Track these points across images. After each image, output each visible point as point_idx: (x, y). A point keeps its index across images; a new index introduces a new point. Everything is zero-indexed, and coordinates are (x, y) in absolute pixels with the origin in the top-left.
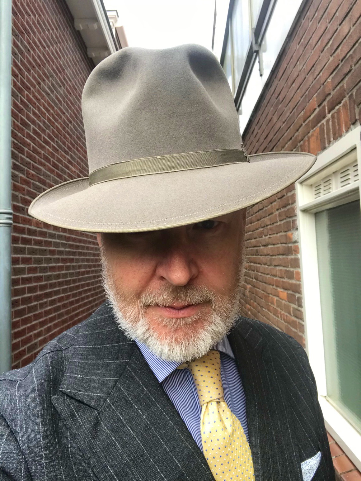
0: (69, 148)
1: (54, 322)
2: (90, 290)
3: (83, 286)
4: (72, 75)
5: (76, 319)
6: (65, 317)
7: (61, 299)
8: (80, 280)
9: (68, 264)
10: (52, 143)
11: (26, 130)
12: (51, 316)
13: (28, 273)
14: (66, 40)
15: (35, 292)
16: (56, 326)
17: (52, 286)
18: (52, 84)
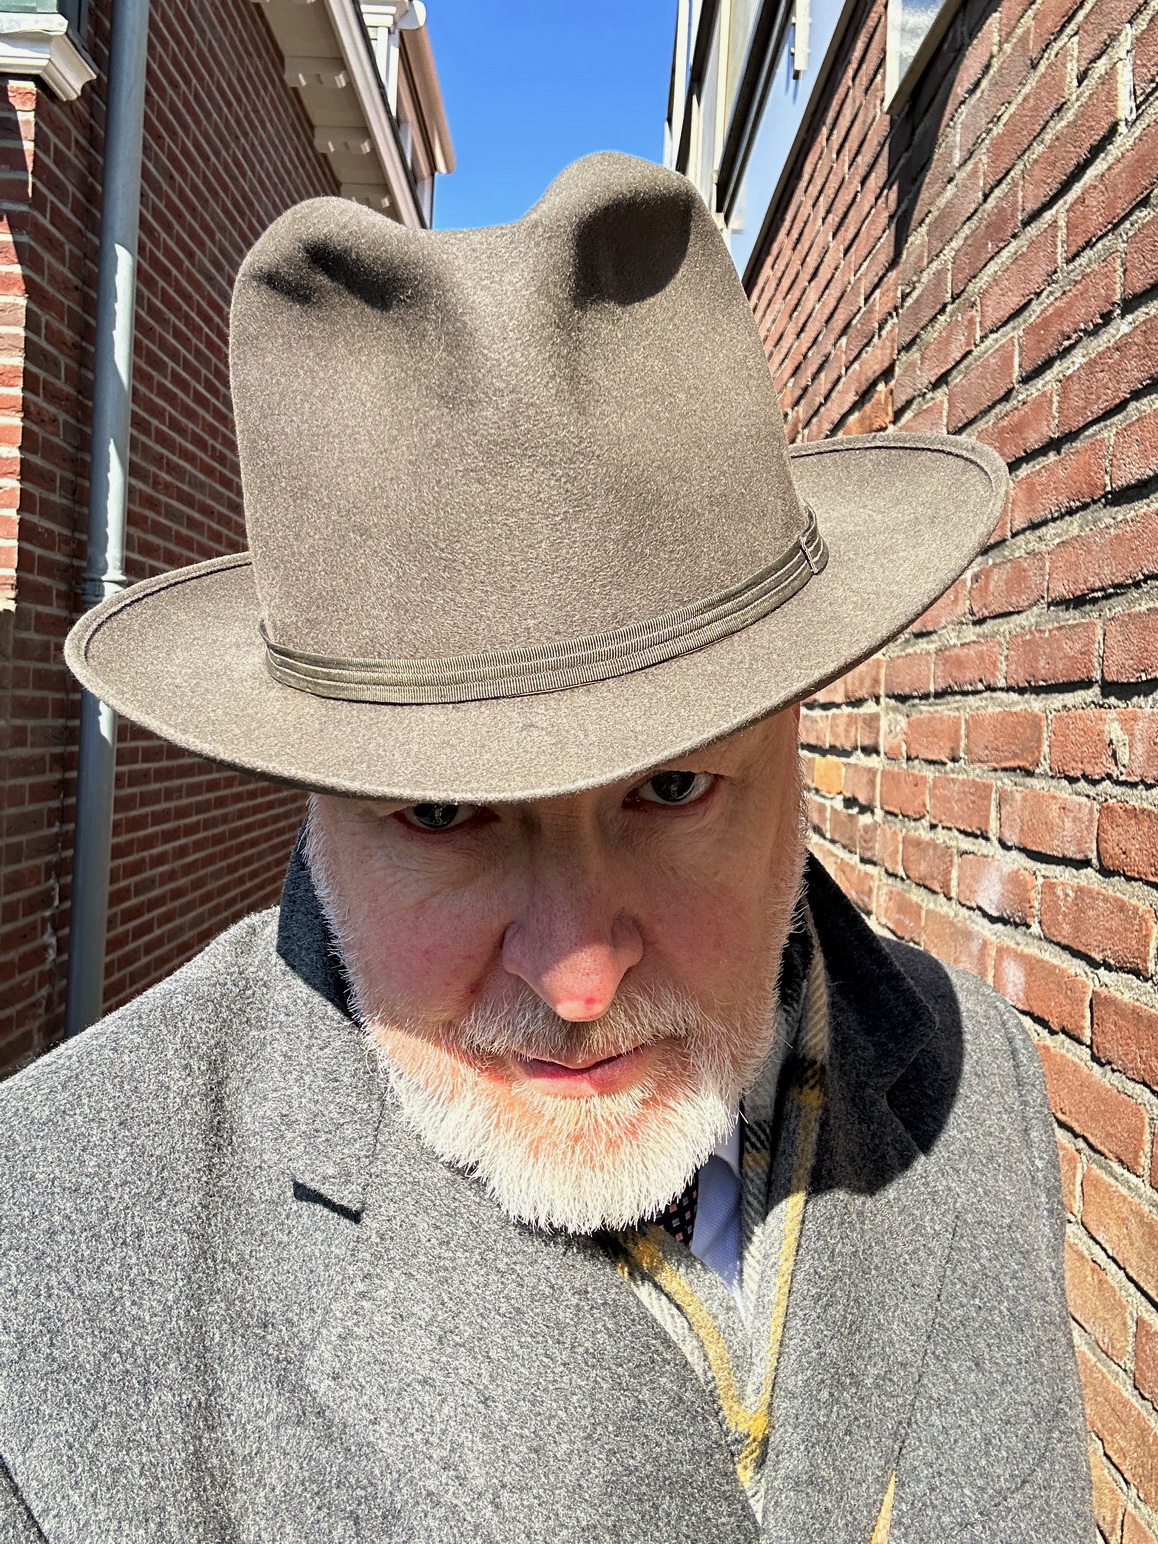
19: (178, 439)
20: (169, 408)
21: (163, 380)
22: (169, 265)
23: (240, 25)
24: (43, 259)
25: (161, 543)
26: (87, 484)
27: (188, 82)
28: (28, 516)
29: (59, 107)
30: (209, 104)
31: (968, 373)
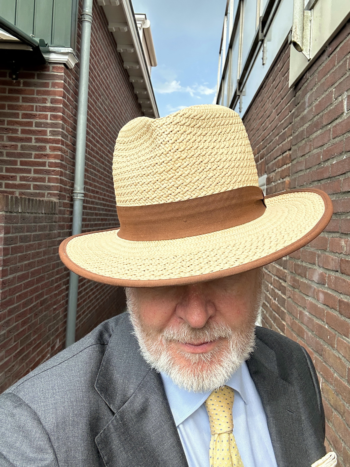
0: (109, 142)
4: (114, 87)
9: (104, 222)
10: (100, 141)
11: (89, 137)
14: (112, 63)
18: (103, 101)
19: (93, 153)
20: (91, 145)
21: (90, 138)
22: (91, 107)
23: (107, 38)
24: (65, 110)
25: (89, 181)
26: (74, 168)
27: (96, 57)
28: (61, 177)
29: (69, 71)
30: (100, 62)
31: (309, 156)
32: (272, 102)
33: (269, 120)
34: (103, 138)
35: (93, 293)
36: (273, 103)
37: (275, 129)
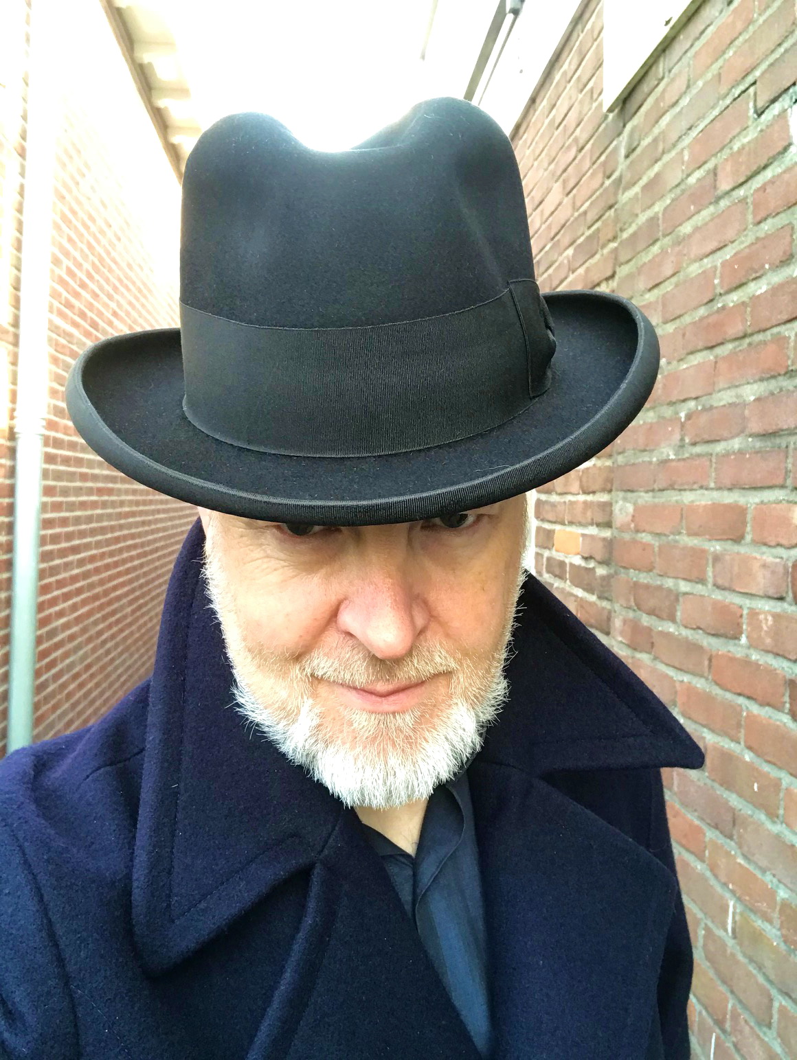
0: (115, 289)
1: (83, 596)
2: (135, 547)
3: (125, 538)
5: (113, 595)
6: (98, 590)
7: (92, 559)
8: (121, 527)
9: (105, 498)
10: (91, 285)
12: (78, 585)
13: (52, 511)
15: (59, 543)
16: (84, 602)
17: (82, 534)
19: (70, 314)
20: (64, 293)
21: (61, 273)
31: (677, 285)
32: (550, 164)
33: (542, 211)
34: (97, 277)
35: (81, 686)
36: (552, 166)
37: (562, 232)
